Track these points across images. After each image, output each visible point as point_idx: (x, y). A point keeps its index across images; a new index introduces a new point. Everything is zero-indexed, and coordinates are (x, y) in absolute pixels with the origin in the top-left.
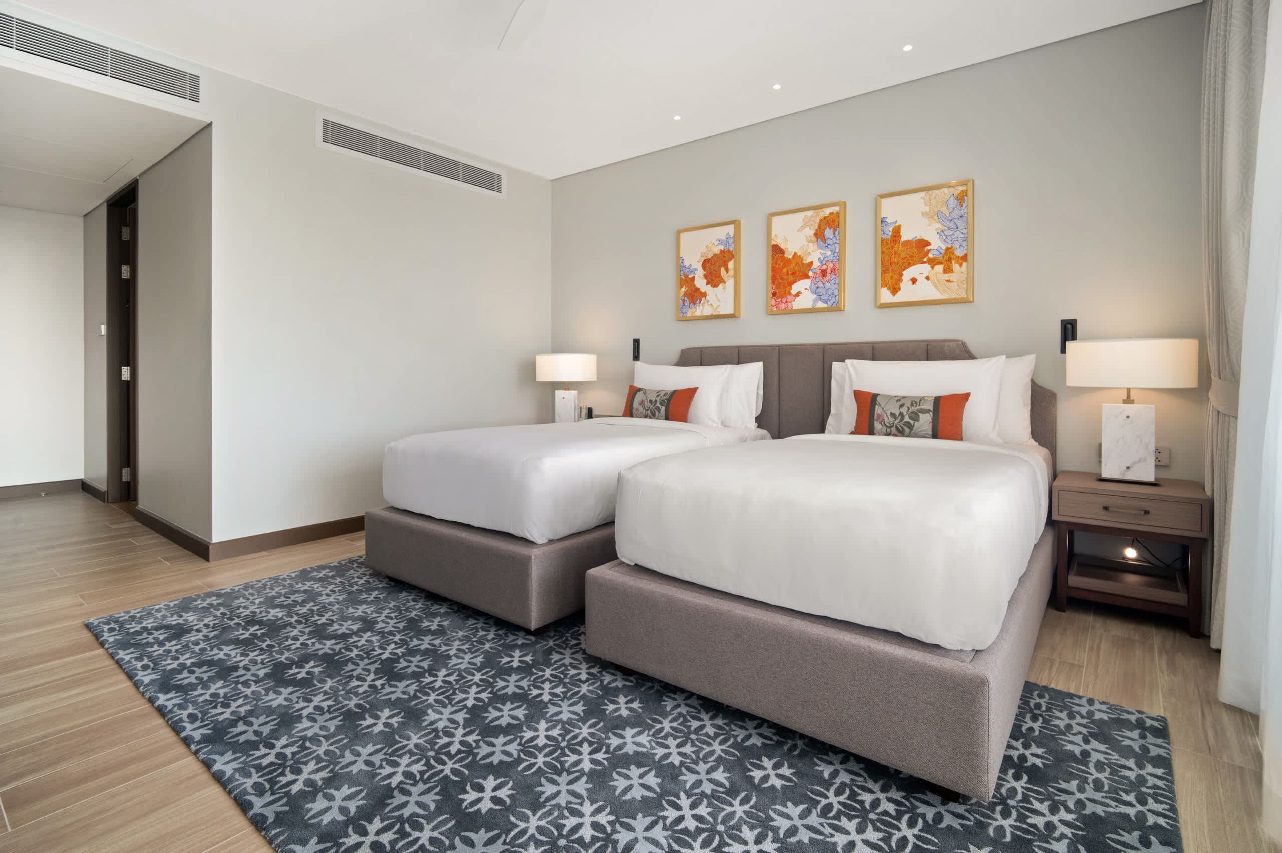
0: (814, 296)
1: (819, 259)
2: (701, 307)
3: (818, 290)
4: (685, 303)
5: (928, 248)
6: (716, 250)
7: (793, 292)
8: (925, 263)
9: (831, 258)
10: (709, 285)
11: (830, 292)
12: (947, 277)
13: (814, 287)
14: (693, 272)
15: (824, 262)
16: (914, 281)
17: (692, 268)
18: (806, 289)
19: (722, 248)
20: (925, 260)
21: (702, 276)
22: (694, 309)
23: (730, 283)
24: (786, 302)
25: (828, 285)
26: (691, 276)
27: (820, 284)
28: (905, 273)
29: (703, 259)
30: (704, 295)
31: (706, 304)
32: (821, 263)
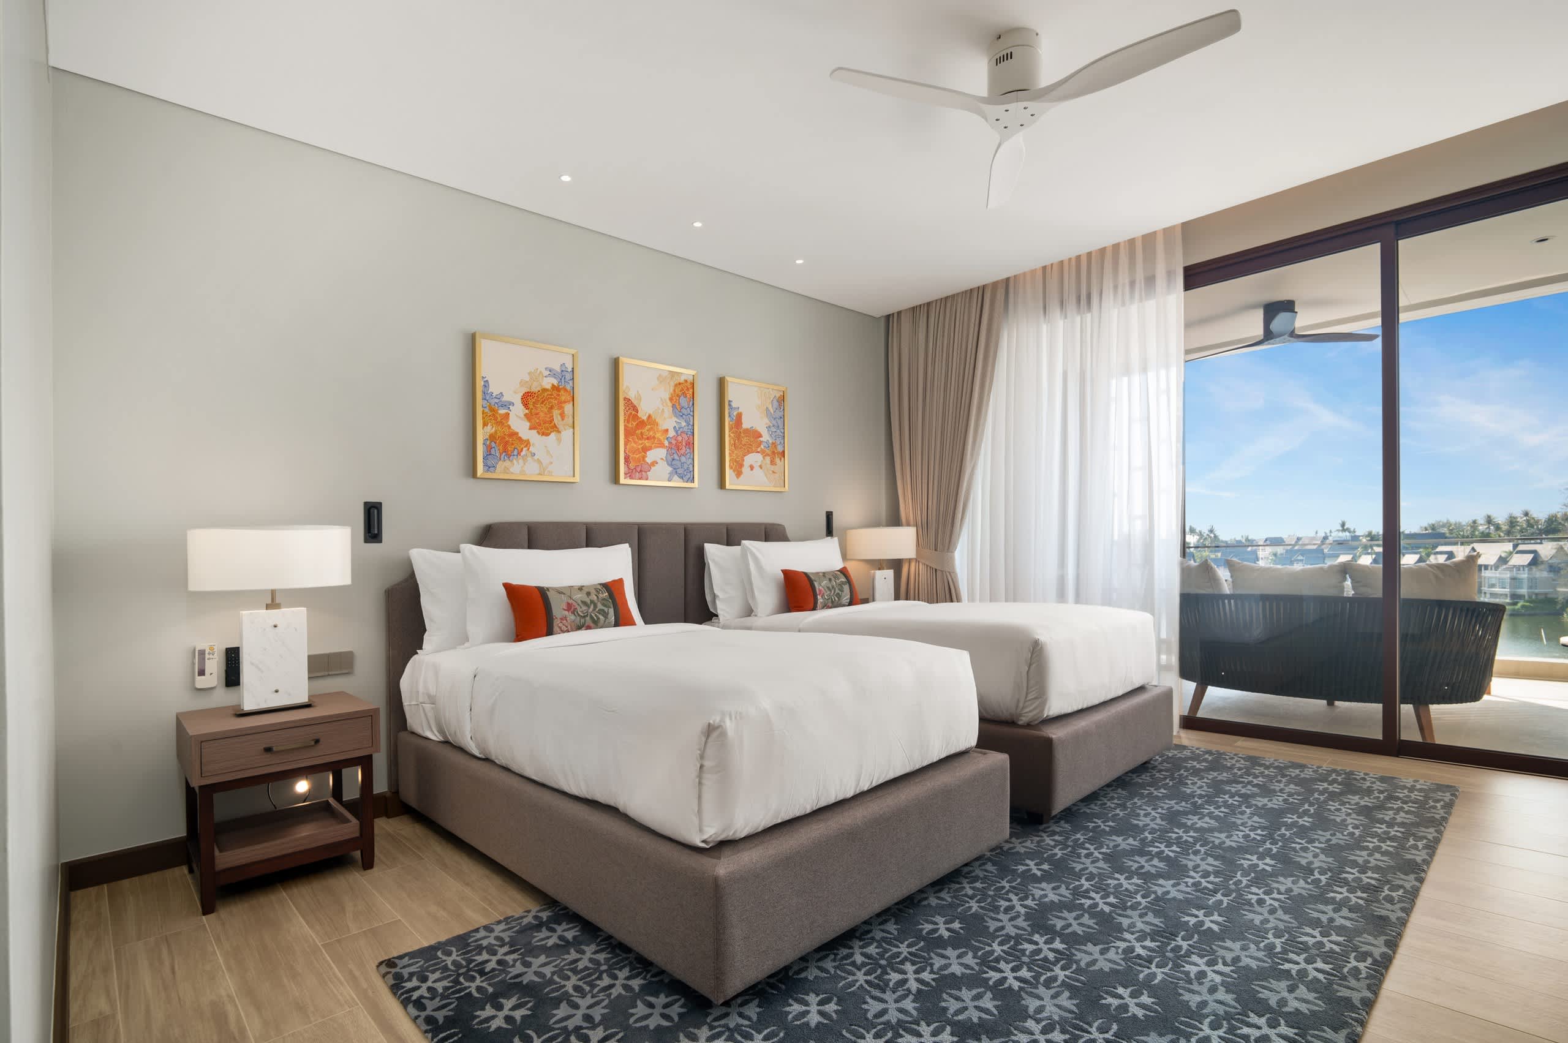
0: (670, 469)
1: (675, 427)
2: (521, 461)
3: (674, 462)
4: (493, 451)
5: (761, 439)
6: (548, 382)
7: (649, 460)
8: (759, 452)
9: (685, 429)
10: (535, 432)
11: (686, 466)
12: (773, 468)
13: (670, 459)
14: (508, 405)
15: (679, 432)
16: (752, 468)
17: (505, 398)
18: (662, 459)
19: (555, 382)
20: (759, 450)
21: (522, 416)
22: (507, 463)
23: (567, 434)
24: (641, 471)
25: (683, 459)
26: (502, 411)
27: (676, 457)
28: (745, 458)
29: (525, 390)
30: (527, 443)
31: (529, 459)
32: (677, 432)
